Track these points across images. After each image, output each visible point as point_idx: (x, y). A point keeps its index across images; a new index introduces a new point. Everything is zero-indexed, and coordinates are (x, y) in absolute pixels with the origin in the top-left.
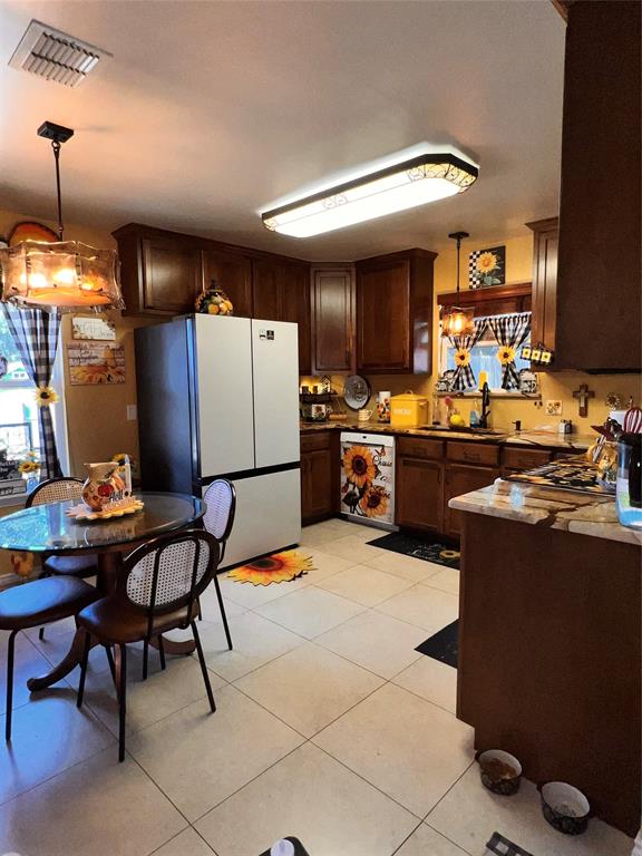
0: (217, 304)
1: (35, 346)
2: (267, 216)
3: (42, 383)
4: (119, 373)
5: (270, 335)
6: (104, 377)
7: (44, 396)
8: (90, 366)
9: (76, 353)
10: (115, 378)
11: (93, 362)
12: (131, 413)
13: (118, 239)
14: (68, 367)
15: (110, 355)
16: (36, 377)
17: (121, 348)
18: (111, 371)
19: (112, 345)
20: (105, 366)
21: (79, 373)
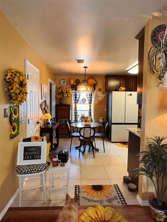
0: (121, 89)
1: (90, 98)
2: (128, 71)
3: (90, 104)
4: (104, 102)
5: (131, 95)
6: (101, 103)
7: (90, 106)
8: (99, 101)
9: (96, 99)
10: (103, 103)
11: (99, 100)
12: (106, 110)
13: (105, 77)
14: (95, 101)
15: (102, 99)
16: (89, 103)
17: (105, 98)
18: (102, 102)
19: (103, 97)
20: (101, 101)
21: (97, 102)
